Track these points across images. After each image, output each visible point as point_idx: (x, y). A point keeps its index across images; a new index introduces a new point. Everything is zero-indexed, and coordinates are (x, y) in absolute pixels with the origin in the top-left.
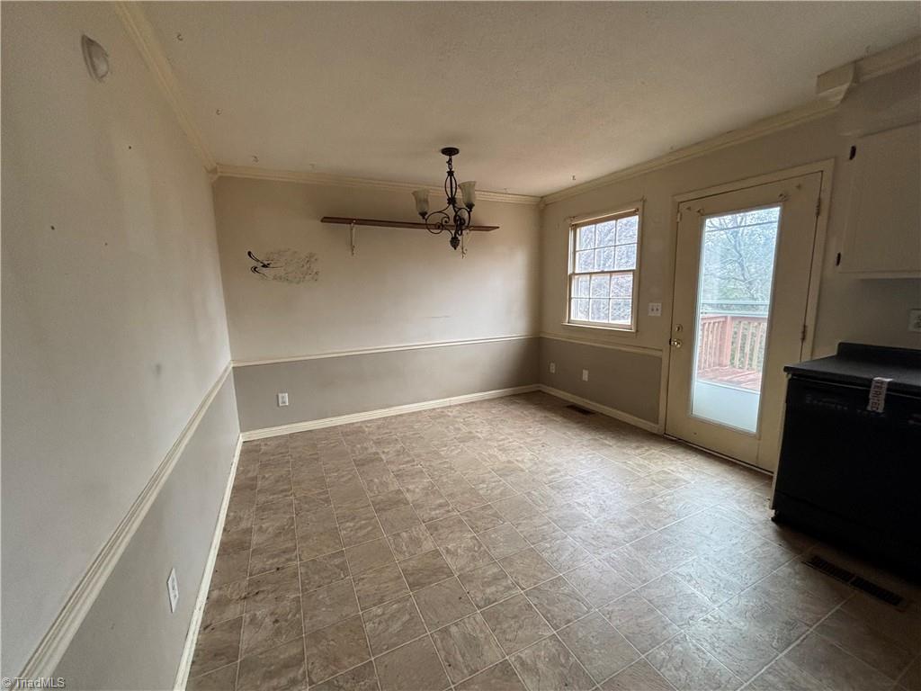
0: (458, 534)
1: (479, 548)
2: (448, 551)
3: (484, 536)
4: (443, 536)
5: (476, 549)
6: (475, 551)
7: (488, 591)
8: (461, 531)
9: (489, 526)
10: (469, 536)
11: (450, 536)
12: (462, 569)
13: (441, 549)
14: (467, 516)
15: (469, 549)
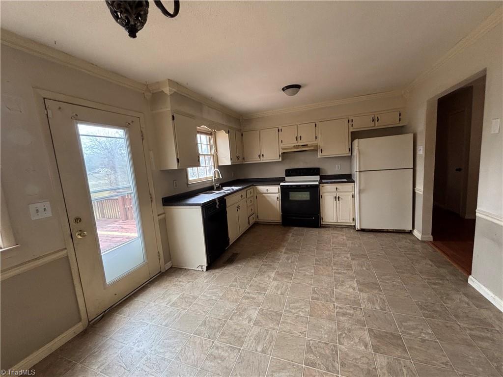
0: (352, 354)
1: (341, 334)
2: (366, 346)
3: (332, 340)
4: (365, 360)
5: (344, 335)
6: (346, 334)
7: (352, 312)
8: (347, 355)
9: (322, 345)
10: (343, 347)
11: (359, 357)
12: (361, 328)
13: (371, 350)
14: (333, 366)
15: (349, 338)
